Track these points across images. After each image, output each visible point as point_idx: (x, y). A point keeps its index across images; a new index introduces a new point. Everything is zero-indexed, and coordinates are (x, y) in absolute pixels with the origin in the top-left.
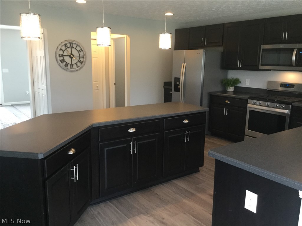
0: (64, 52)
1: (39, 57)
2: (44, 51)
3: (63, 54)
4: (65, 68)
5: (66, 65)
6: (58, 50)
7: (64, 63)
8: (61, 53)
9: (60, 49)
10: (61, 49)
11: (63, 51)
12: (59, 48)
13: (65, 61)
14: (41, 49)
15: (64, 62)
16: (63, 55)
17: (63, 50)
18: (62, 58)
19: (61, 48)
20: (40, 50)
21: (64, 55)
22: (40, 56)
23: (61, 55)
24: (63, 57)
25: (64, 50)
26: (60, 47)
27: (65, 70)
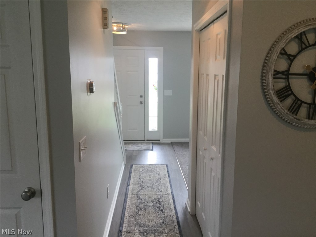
0: (292, 61)
1: (212, 78)
2: (224, 62)
3: (288, 70)
4: (291, 117)
5: (295, 109)
6: (275, 56)
7: (289, 101)
8: (283, 65)
9: (281, 53)
10: (283, 53)
11: (291, 58)
12: (278, 50)
13: (293, 93)
14: (218, 57)
15: (289, 95)
16: (287, 74)
17: (289, 56)
18: (281, 84)
19: (283, 49)
20: (216, 59)
21: (290, 72)
22: (215, 75)
23: (282, 73)
24: (288, 79)
25: (295, 56)
26: (281, 45)
27: (289, 123)
